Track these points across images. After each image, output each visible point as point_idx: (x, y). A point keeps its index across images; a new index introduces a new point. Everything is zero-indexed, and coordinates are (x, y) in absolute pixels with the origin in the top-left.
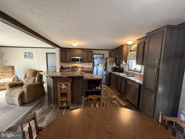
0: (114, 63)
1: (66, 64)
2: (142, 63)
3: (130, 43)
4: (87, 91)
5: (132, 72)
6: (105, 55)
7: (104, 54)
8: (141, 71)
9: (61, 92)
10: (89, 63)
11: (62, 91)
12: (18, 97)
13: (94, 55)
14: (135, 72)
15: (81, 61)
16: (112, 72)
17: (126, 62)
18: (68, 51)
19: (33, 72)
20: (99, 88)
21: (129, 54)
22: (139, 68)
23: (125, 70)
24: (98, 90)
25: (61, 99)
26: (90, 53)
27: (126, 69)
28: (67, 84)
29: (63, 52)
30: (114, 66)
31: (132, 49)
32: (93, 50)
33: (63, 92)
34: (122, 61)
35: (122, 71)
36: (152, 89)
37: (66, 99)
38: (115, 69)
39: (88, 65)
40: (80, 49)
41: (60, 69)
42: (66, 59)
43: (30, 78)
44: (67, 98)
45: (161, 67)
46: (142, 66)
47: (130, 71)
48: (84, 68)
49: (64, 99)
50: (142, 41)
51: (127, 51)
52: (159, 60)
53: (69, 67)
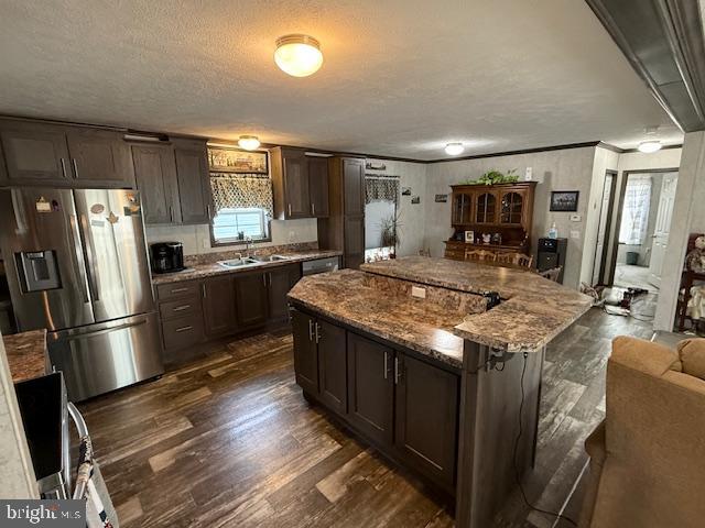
27: (196, 247)
31: (219, 163)
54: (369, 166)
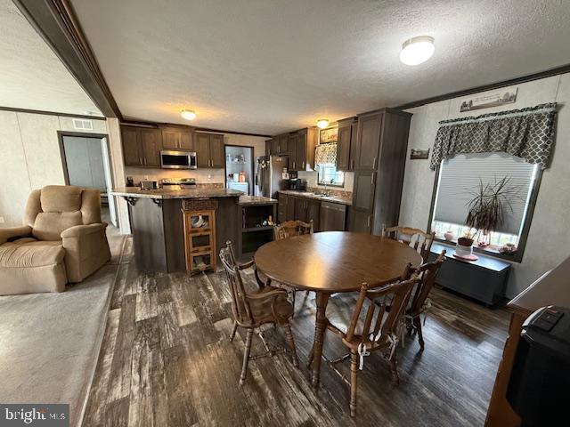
0: (285, 170)
1: (141, 174)
2: (348, 169)
3: (322, 125)
4: (245, 230)
5: (328, 188)
6: (255, 149)
7: (252, 148)
8: (343, 184)
9: (193, 235)
10: (214, 171)
11: (196, 231)
12: (54, 264)
13: (227, 148)
14: (331, 188)
15: (193, 164)
16: (283, 192)
17: (313, 167)
19: (70, 194)
20: (270, 223)
21: (320, 149)
22: (341, 177)
23: (309, 185)
24: (269, 228)
25: (194, 252)
26: (216, 143)
27: (312, 183)
28: (207, 217)
29: (131, 134)
30: (284, 178)
31: (325, 138)
32: (226, 135)
33: (198, 234)
34: (305, 166)
35: (303, 188)
36: (367, 208)
37: (206, 250)
38: (287, 185)
39: (212, 176)
40: (187, 127)
42: (143, 155)
43: (59, 213)
44: (209, 249)
45: (379, 171)
46: (347, 173)
47: (323, 187)
48: (201, 184)
49: (202, 251)
50: (348, 124)
51: (315, 142)
52: (377, 162)
53: (155, 183)
54: (464, 107)
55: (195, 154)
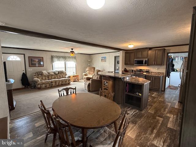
4: (127, 93)
10: (159, 66)
18: (132, 52)
20: (140, 94)
24: (138, 96)
29: (127, 54)
33: (105, 88)
40: (146, 48)
41: (122, 71)
42: (130, 61)
48: (152, 72)
53: (133, 70)
55: (147, 59)
